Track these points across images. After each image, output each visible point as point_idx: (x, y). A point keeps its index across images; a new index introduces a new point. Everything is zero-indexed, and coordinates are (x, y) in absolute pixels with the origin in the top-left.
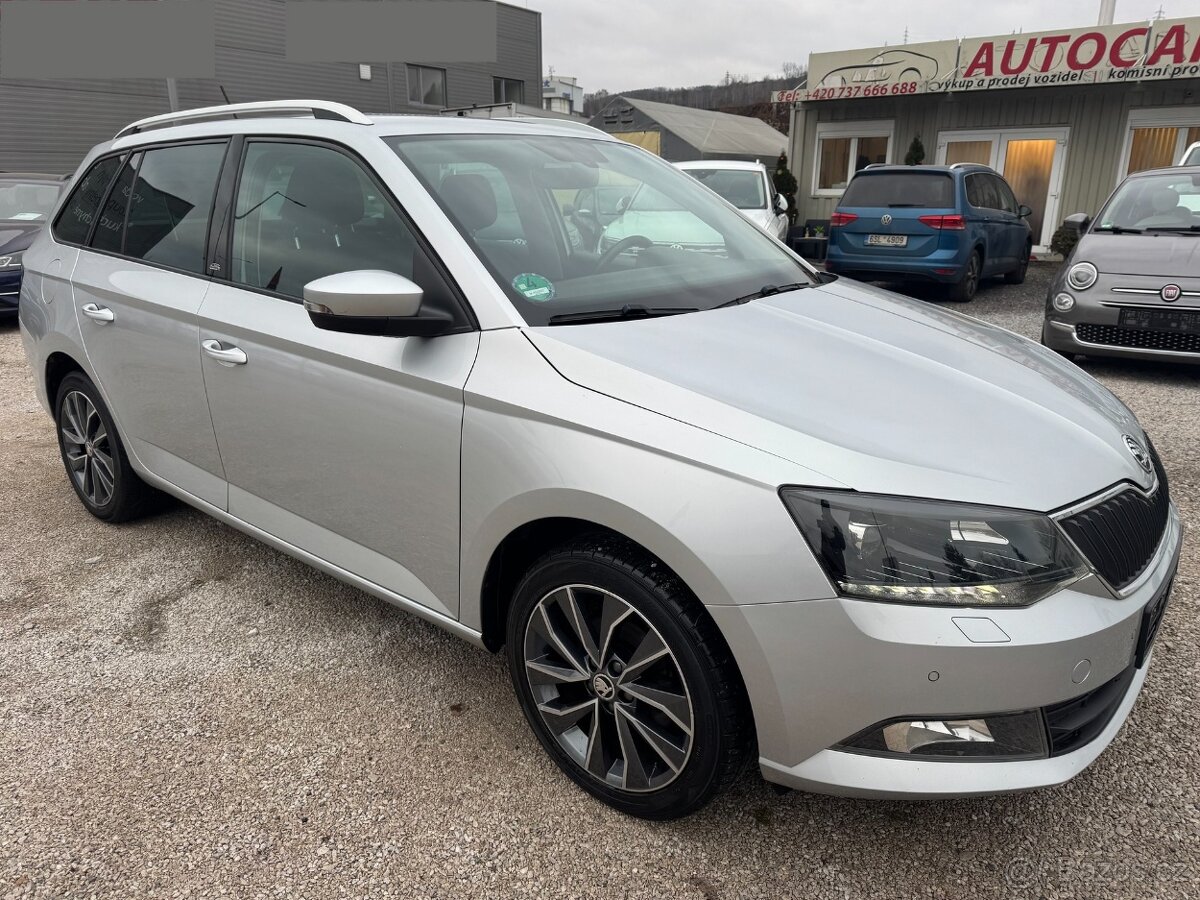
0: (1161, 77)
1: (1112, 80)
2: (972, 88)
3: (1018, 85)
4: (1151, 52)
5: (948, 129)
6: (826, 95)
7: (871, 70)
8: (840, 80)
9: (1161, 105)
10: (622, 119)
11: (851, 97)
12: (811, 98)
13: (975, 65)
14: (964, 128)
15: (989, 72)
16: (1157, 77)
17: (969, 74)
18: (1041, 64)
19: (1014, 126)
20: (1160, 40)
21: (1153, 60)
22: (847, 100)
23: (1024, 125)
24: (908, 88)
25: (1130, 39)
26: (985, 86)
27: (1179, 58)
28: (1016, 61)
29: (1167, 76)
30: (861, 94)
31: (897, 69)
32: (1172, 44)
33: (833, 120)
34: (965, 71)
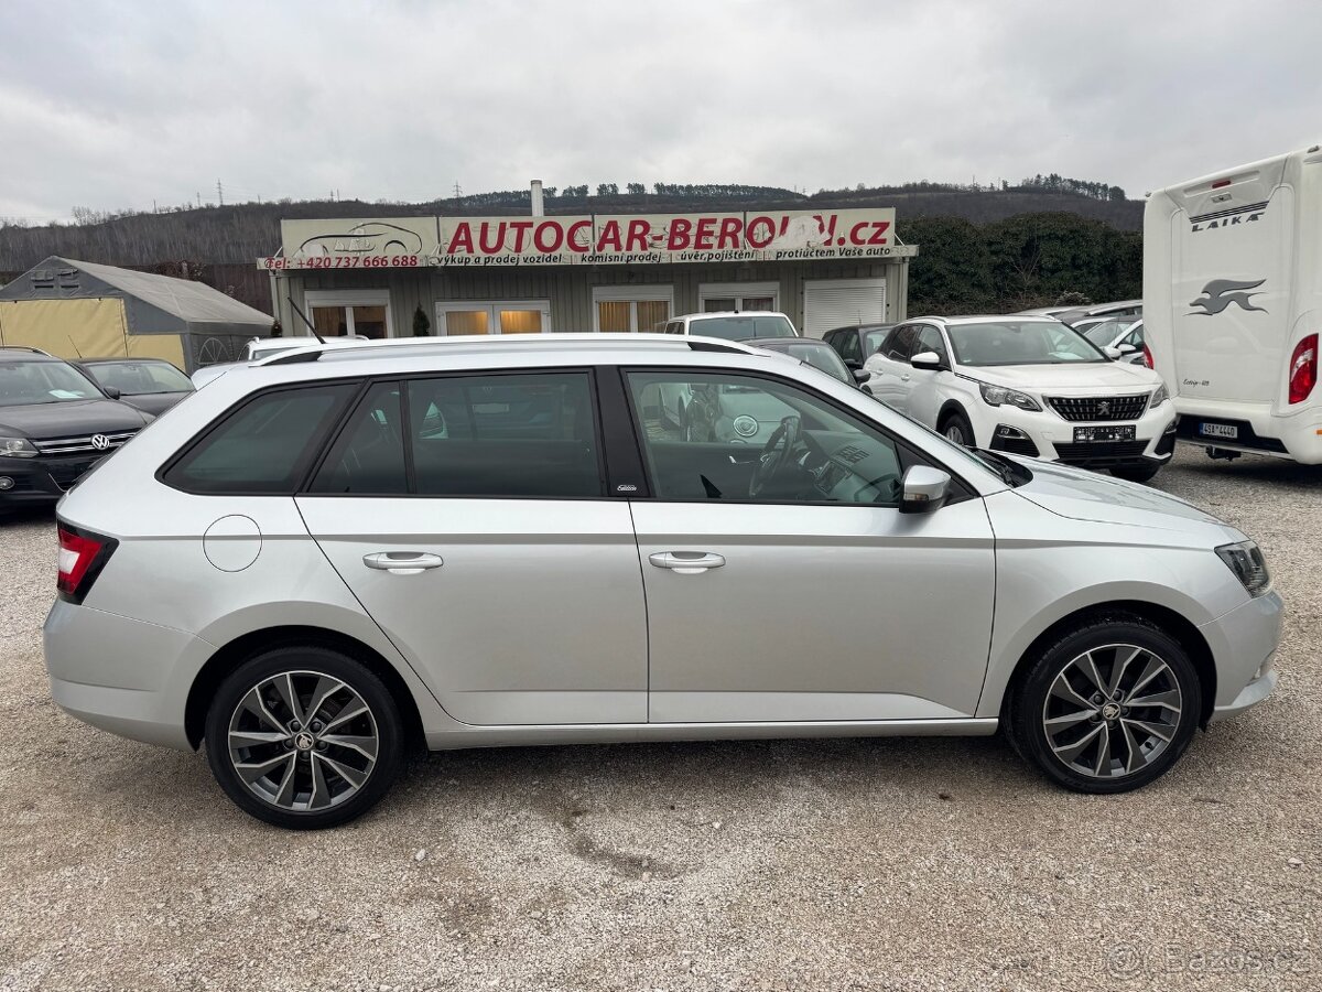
0: (620, 262)
1: (584, 263)
2: (470, 264)
3: (510, 264)
4: (597, 241)
5: (444, 299)
6: (322, 264)
7: (353, 240)
8: (321, 248)
9: (614, 284)
10: (62, 283)
11: (351, 266)
12: (305, 267)
13: (456, 242)
14: (459, 298)
15: (470, 250)
16: (616, 263)
17: (451, 250)
18: (514, 246)
19: (502, 298)
20: (602, 231)
21: (600, 247)
22: (345, 269)
23: (511, 298)
24: (409, 261)
25: (580, 229)
26: (482, 263)
27: (618, 248)
28: (492, 242)
29: (624, 262)
30: (360, 265)
31: (380, 242)
32: (611, 235)
33: (321, 287)
34: (448, 247)
